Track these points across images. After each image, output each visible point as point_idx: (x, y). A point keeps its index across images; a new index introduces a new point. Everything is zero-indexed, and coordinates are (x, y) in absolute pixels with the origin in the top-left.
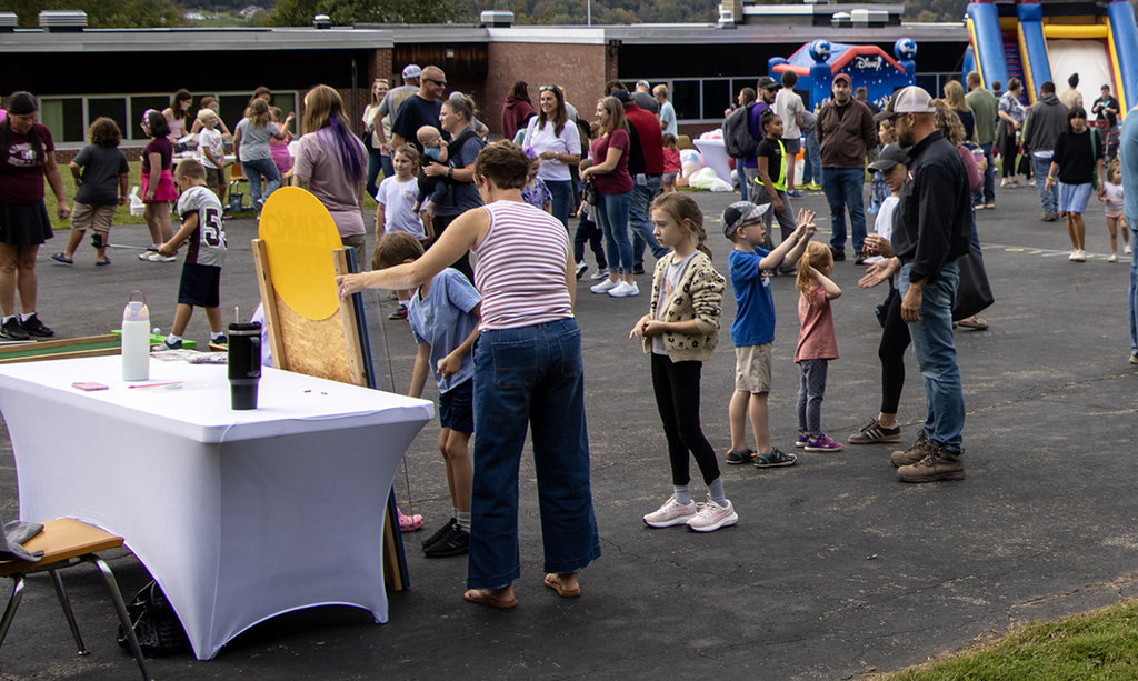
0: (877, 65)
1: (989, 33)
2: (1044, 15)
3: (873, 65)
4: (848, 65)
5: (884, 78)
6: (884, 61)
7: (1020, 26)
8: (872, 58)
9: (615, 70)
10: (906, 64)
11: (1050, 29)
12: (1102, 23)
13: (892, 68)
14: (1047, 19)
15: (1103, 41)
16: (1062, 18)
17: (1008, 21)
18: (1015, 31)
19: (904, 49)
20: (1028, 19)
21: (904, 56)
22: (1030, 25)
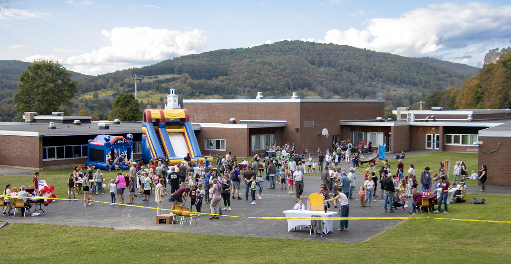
0: (123, 142)
1: (152, 132)
2: (166, 125)
3: (122, 142)
4: (115, 142)
5: (125, 145)
6: (125, 141)
7: (160, 129)
8: (122, 140)
9: (42, 144)
10: (130, 141)
11: (168, 130)
12: (183, 128)
13: (127, 142)
14: (167, 127)
15: (183, 133)
16: (172, 126)
17: (157, 127)
18: (158, 130)
19: (130, 137)
20: (161, 127)
21: (130, 139)
22: (162, 129)
